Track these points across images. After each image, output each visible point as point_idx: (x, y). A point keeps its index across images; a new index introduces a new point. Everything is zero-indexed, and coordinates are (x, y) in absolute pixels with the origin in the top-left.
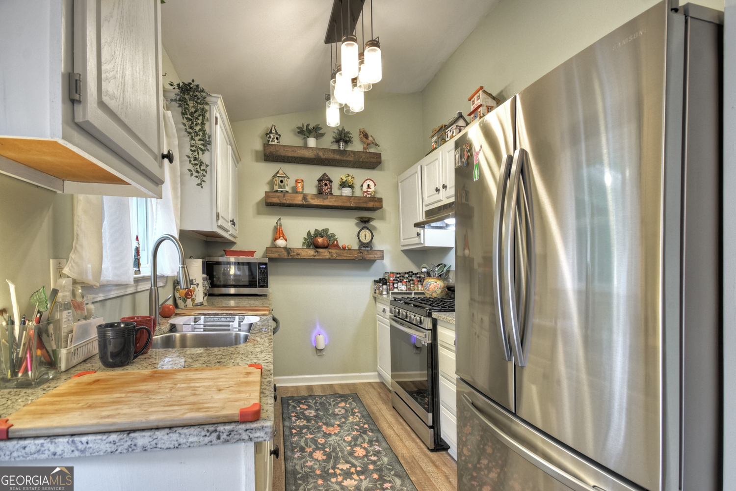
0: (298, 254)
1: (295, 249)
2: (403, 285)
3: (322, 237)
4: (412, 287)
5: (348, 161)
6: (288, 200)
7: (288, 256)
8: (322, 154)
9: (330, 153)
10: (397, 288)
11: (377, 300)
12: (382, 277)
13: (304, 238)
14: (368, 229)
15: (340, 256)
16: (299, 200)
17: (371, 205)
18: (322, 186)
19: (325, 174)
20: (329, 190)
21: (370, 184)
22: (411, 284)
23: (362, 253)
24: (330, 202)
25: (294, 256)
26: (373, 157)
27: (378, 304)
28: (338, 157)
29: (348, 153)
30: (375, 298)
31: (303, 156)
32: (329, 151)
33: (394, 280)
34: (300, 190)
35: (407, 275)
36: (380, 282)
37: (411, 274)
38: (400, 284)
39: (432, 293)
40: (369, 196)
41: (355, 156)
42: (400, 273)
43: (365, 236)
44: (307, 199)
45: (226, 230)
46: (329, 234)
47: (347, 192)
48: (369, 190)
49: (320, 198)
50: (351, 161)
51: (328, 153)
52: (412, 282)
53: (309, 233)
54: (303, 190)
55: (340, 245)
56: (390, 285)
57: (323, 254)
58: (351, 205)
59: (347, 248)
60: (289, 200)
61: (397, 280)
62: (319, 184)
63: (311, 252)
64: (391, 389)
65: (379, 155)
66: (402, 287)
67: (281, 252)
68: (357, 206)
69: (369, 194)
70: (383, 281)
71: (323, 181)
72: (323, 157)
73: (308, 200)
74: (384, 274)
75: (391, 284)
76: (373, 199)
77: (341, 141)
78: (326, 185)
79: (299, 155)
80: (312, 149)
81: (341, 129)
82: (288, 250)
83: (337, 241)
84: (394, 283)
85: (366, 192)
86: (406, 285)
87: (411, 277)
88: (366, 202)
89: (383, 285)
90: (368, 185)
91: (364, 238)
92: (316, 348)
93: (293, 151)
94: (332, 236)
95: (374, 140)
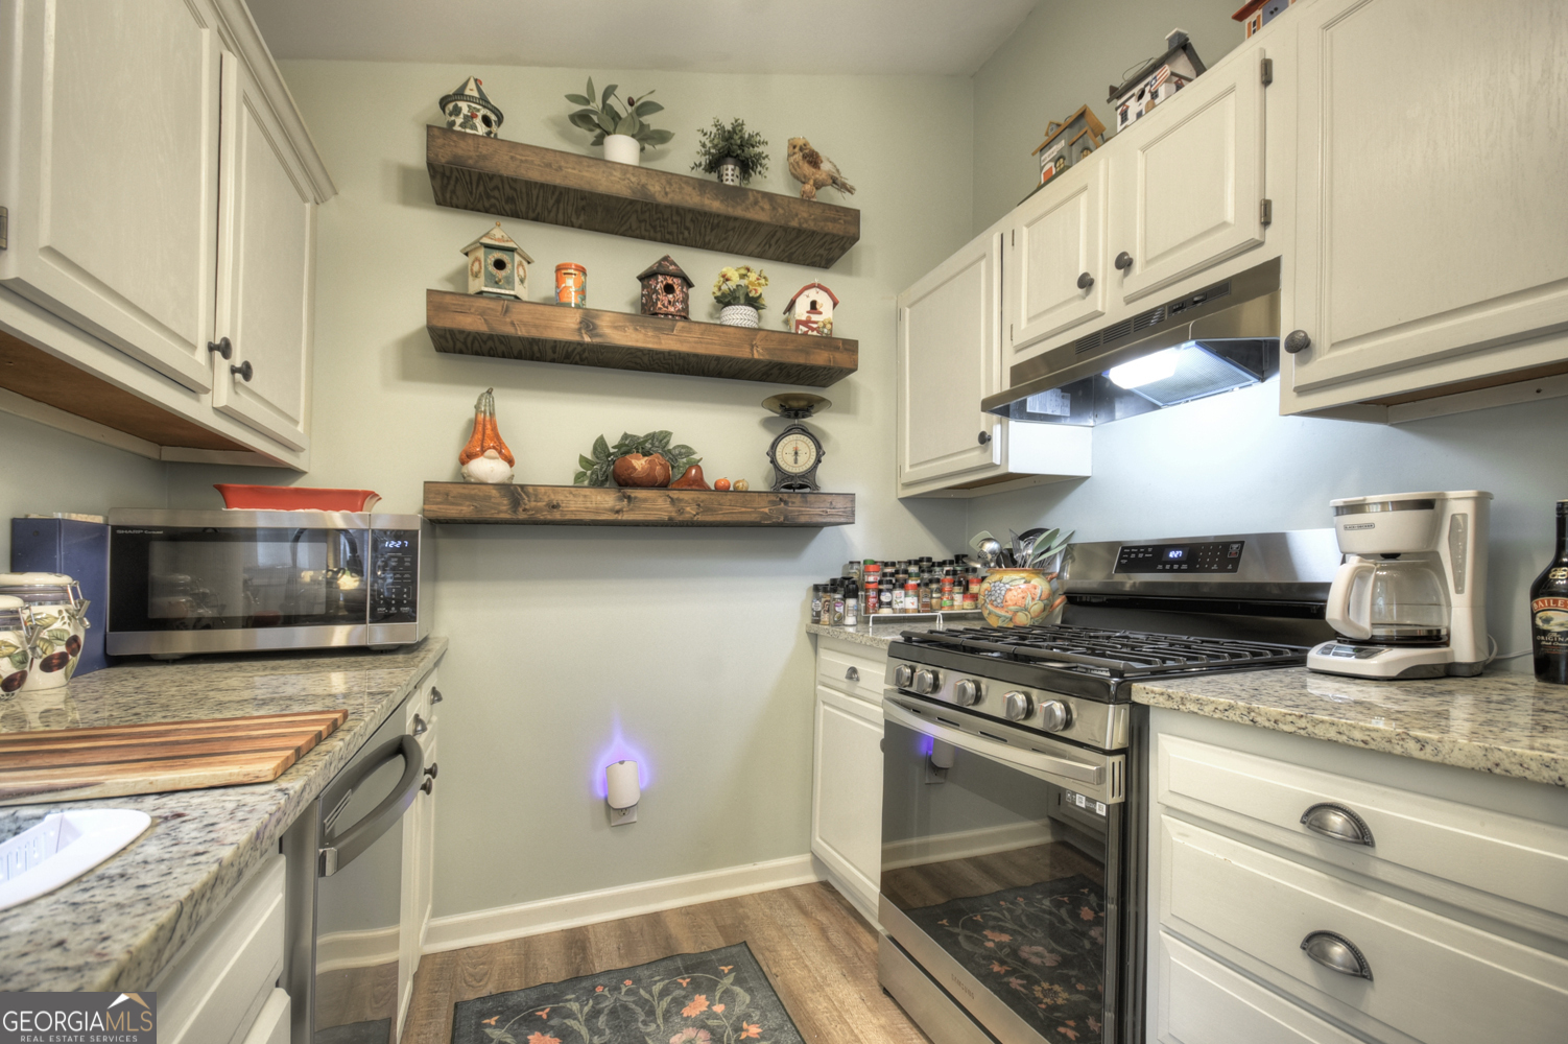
0: (555, 507)
1: (543, 489)
2: (906, 595)
3: (646, 454)
4: (934, 601)
5: (749, 222)
6: (521, 325)
7: (515, 512)
8: (658, 188)
9: (688, 189)
10: (889, 604)
11: (821, 643)
12: (838, 575)
13: (583, 460)
14: (804, 431)
15: (707, 510)
16: (565, 328)
17: (820, 358)
18: (656, 291)
19: (666, 259)
20: (679, 306)
21: (819, 301)
22: (932, 592)
23: (786, 503)
24: (681, 342)
25: (538, 510)
26: (834, 220)
27: (825, 655)
28: (715, 205)
29: (751, 198)
30: (814, 638)
31: (586, 187)
32: (687, 183)
33: (880, 582)
34: (573, 299)
35: (913, 569)
36: (835, 591)
37: (926, 564)
38: (898, 593)
39: (1016, 612)
40: (815, 333)
41: (774, 209)
42: (893, 564)
43: (796, 453)
44: (595, 327)
45: (191, 388)
46: (671, 447)
47: (740, 315)
48: (814, 317)
49: (644, 327)
50: (760, 224)
51: (681, 188)
52: (934, 586)
53: (600, 444)
54: (584, 299)
55: (710, 481)
56: (867, 598)
57: (647, 505)
58: (756, 356)
59: (731, 489)
60: (525, 324)
61: (890, 582)
62: (643, 287)
63: (604, 501)
64: (879, 927)
65: (854, 216)
66: (906, 602)
67: (488, 498)
68: (776, 359)
69: (813, 329)
70: (847, 586)
71: (660, 278)
72: (661, 199)
73: (600, 331)
74: (845, 567)
75: (872, 594)
76: (828, 342)
77: (730, 160)
78: (669, 289)
79: (572, 183)
80: (624, 167)
81: (728, 127)
82: (513, 492)
83: (699, 469)
84: (880, 592)
85: (806, 323)
86: (918, 596)
87: (930, 571)
88: (805, 351)
89: (845, 597)
90: (814, 305)
91: (790, 458)
92: (608, 807)
93: (549, 165)
94: (680, 454)
95: (838, 171)
